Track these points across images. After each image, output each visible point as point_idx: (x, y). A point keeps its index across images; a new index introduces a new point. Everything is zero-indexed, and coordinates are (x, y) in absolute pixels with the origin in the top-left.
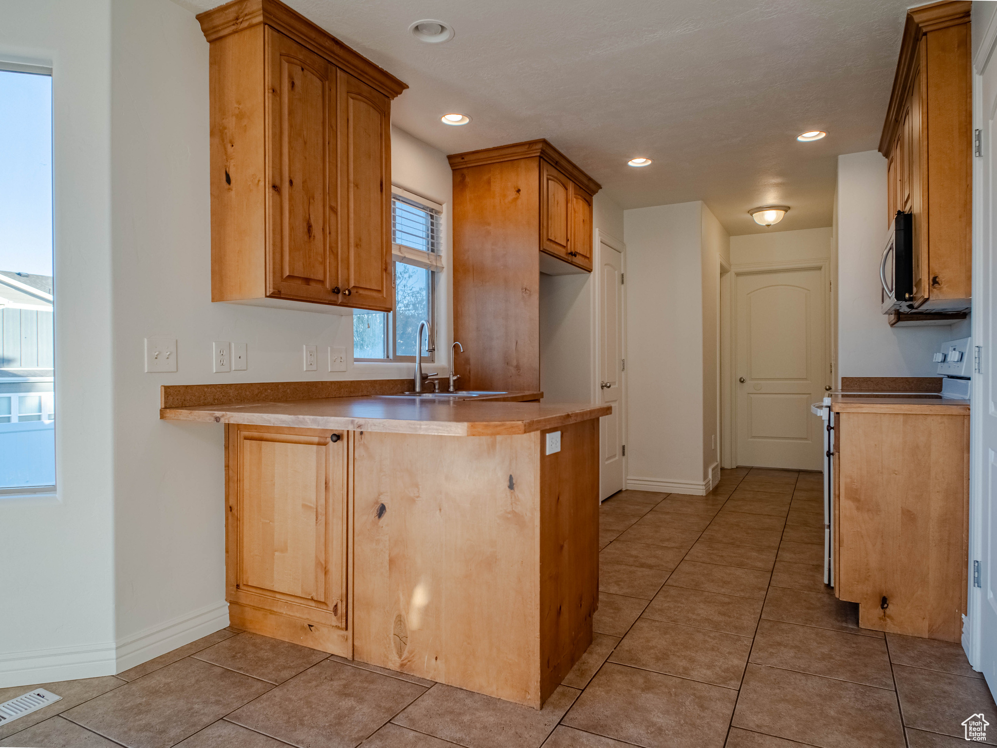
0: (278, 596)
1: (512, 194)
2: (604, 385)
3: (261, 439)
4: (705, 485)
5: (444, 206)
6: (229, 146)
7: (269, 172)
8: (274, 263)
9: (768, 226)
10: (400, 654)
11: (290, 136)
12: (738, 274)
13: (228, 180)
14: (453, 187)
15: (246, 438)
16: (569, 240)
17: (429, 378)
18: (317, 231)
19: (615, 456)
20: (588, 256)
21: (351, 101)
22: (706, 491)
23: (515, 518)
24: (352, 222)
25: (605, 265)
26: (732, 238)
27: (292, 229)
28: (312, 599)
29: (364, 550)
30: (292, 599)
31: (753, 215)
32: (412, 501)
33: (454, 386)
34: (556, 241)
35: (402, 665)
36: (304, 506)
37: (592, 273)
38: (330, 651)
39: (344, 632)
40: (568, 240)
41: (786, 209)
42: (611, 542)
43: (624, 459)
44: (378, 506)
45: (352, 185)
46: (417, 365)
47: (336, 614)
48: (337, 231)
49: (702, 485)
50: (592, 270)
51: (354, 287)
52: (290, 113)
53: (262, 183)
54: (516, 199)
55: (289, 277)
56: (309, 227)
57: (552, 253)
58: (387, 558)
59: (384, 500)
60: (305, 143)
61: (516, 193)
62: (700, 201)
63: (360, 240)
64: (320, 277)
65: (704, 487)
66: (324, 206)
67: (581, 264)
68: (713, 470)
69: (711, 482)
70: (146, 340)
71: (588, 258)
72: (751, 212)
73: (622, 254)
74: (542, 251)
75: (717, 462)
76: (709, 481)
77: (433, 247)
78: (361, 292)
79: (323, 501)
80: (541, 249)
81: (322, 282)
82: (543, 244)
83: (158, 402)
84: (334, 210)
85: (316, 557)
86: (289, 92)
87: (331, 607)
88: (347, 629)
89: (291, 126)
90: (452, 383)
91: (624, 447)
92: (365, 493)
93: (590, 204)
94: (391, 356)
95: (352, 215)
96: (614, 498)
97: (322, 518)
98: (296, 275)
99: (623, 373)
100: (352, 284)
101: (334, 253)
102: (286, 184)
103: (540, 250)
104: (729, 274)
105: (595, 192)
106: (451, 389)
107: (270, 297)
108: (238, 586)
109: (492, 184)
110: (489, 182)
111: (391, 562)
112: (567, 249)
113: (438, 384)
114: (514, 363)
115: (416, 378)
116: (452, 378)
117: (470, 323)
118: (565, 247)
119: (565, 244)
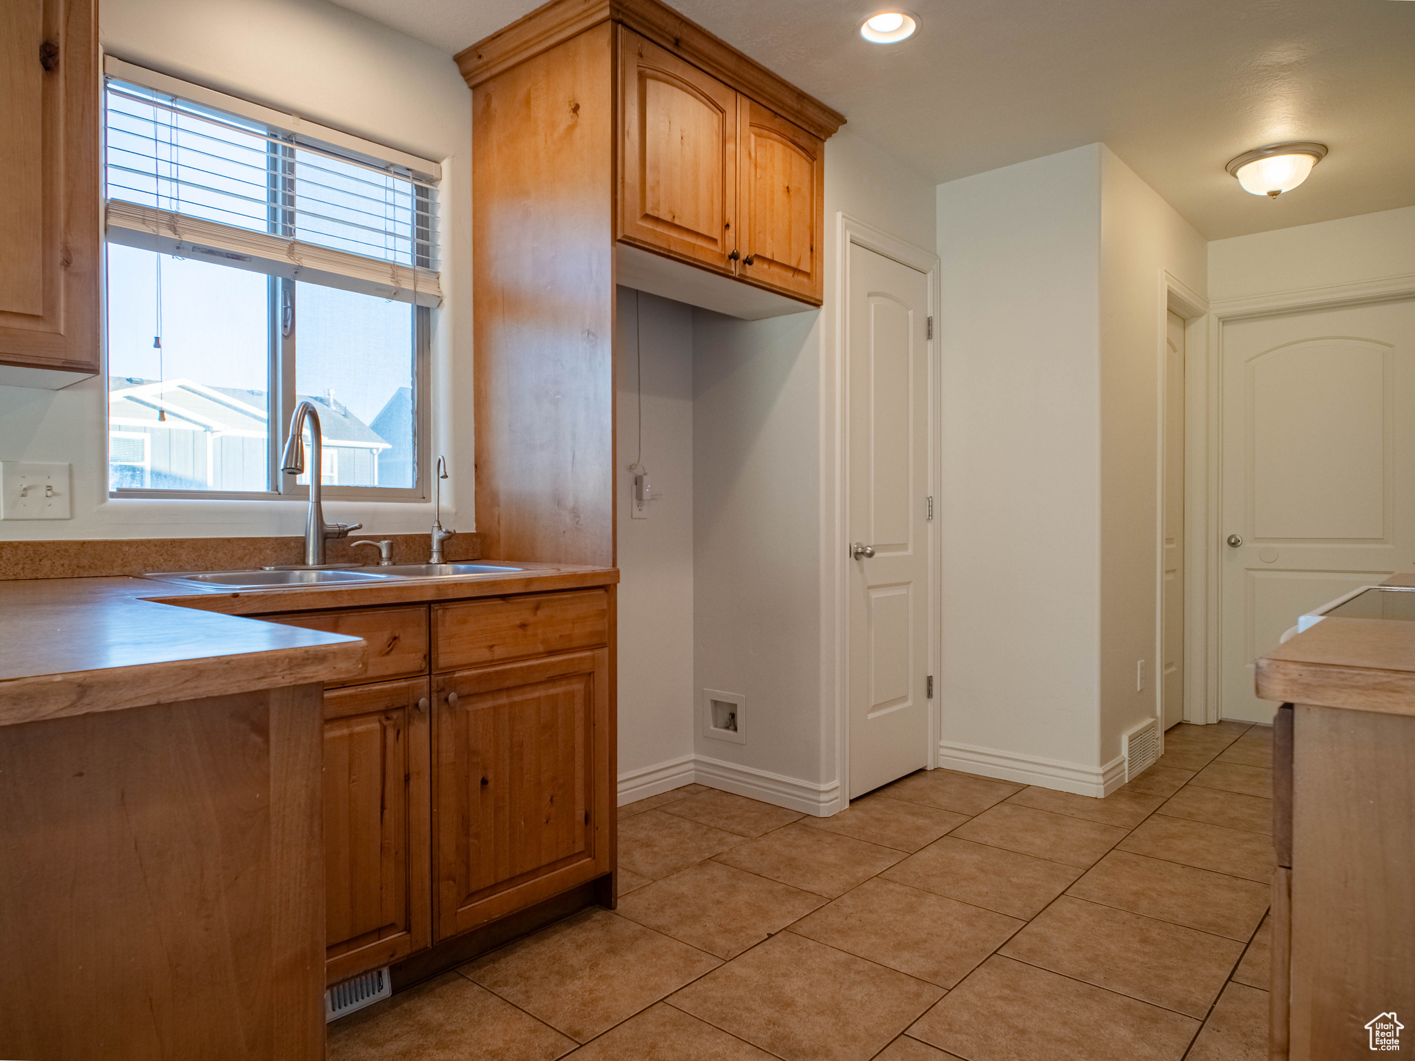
1: (565, 118)
2: (860, 550)
4: (1104, 775)
5: (445, 164)
9: (1274, 194)
12: (1225, 320)
14: (474, 125)
16: (732, 226)
17: (350, 534)
19: (904, 699)
20: (805, 267)
22: (1105, 788)
25: (870, 295)
26: (1212, 245)
31: (1238, 174)
33: (440, 552)
34: (677, 222)
37: (823, 307)
40: (727, 226)
41: (1319, 150)
42: (770, 936)
43: (930, 704)
46: (310, 505)
49: (1097, 775)
50: (822, 302)
54: (572, 128)
57: (665, 249)
61: (572, 113)
62: (1097, 144)
65: (1101, 780)
67: (778, 284)
68: (1131, 739)
69: (1126, 765)
71: (807, 275)
72: (1231, 167)
73: (930, 275)
74: (620, 241)
75: (1154, 716)
76: (1122, 763)
77: (424, 256)
80: (619, 237)
82: (623, 224)
90: (435, 546)
91: (930, 680)
93: (813, 156)
96: (891, 792)
99: (930, 526)
103: (615, 240)
104: (1204, 318)
105: (830, 133)
106: (433, 560)
109: (532, 102)
110: (527, 101)
112: (724, 246)
113: (391, 547)
114: (570, 503)
115: (307, 532)
116: (437, 536)
117: (500, 416)
118: (714, 241)
119: (716, 234)
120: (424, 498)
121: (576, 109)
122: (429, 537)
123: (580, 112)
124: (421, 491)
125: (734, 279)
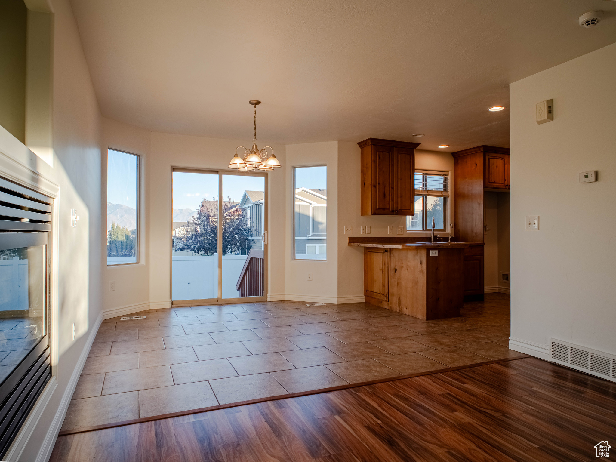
0: (375, 293)
1: (474, 166)
3: (371, 252)
5: (449, 172)
6: (364, 175)
7: (373, 182)
8: (374, 206)
10: (399, 308)
11: (379, 172)
13: (364, 184)
15: (368, 252)
17: (439, 237)
18: (387, 195)
21: (399, 155)
23: (422, 271)
24: (399, 190)
27: (379, 196)
28: (381, 294)
29: (392, 281)
30: (377, 294)
32: (402, 268)
33: (450, 240)
34: (495, 182)
35: (400, 311)
36: (380, 269)
38: (385, 308)
39: (388, 303)
40: (505, 180)
44: (395, 269)
45: (399, 179)
46: (432, 232)
47: (386, 297)
48: (394, 194)
51: (400, 209)
52: (379, 165)
53: (371, 185)
55: (378, 209)
56: (384, 195)
58: (397, 283)
59: (397, 267)
60: (383, 172)
63: (402, 195)
64: (388, 207)
66: (389, 188)
70: (345, 226)
77: (446, 188)
78: (403, 210)
79: (383, 268)
81: (389, 209)
82: (486, 185)
83: (347, 241)
84: (393, 188)
85: (382, 283)
86: (379, 160)
87: (385, 295)
88: (388, 302)
89: (379, 169)
90: (449, 239)
92: (392, 266)
94: (425, 229)
95: (399, 188)
97: (383, 272)
98: (380, 208)
100: (399, 208)
101: (393, 200)
102: (378, 184)
103: (484, 187)
106: (449, 241)
107: (373, 214)
108: (366, 291)
110: (466, 162)
111: (398, 283)
112: (505, 184)
113: (443, 239)
114: (475, 231)
115: (432, 237)
116: (450, 237)
117: (460, 216)
118: (503, 183)
119: (503, 182)
120: (445, 231)
121: (476, 165)
122: (448, 238)
123: (477, 165)
124: (445, 229)
125: (507, 189)
